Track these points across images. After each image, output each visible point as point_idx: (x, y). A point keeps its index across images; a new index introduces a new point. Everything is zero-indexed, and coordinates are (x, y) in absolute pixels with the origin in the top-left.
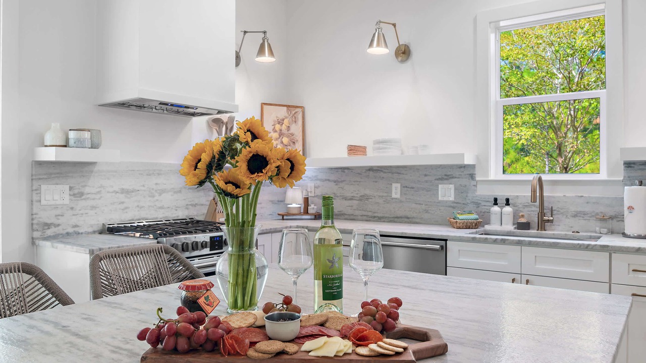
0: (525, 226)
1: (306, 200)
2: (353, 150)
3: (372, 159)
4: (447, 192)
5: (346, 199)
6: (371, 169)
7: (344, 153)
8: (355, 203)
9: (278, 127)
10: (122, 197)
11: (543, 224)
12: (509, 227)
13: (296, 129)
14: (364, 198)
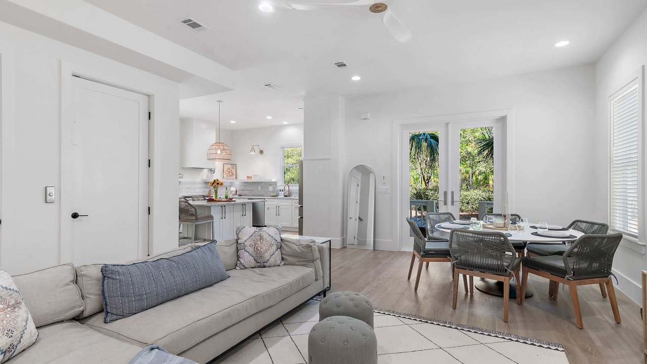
0: (286, 196)
1: (236, 191)
2: (248, 177)
3: (253, 180)
4: (271, 188)
5: (247, 190)
6: (253, 182)
7: (246, 178)
8: (249, 192)
9: (228, 170)
10: (187, 190)
11: (289, 196)
12: (283, 196)
13: (234, 171)
14: (252, 190)
